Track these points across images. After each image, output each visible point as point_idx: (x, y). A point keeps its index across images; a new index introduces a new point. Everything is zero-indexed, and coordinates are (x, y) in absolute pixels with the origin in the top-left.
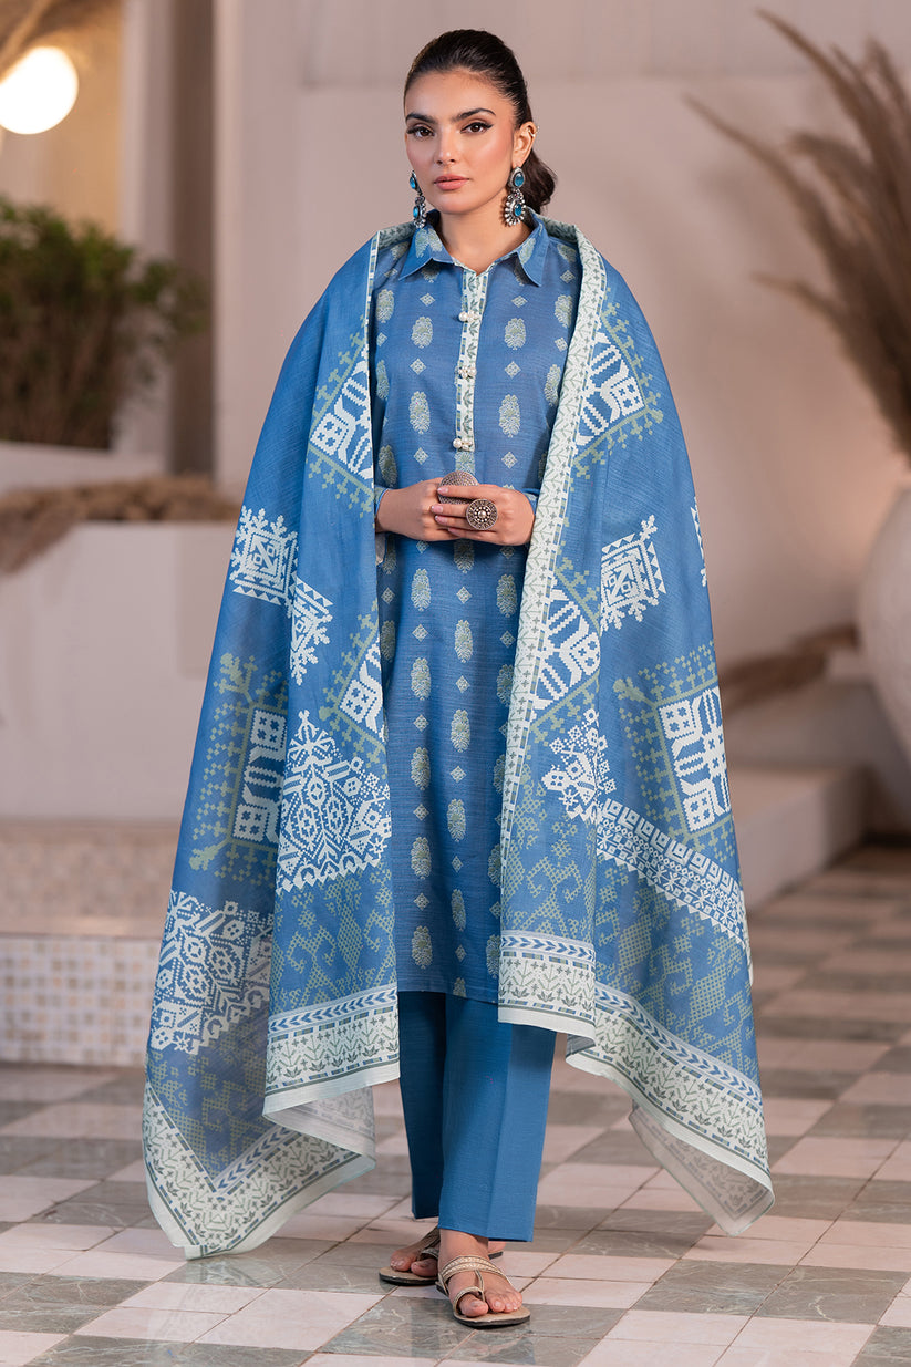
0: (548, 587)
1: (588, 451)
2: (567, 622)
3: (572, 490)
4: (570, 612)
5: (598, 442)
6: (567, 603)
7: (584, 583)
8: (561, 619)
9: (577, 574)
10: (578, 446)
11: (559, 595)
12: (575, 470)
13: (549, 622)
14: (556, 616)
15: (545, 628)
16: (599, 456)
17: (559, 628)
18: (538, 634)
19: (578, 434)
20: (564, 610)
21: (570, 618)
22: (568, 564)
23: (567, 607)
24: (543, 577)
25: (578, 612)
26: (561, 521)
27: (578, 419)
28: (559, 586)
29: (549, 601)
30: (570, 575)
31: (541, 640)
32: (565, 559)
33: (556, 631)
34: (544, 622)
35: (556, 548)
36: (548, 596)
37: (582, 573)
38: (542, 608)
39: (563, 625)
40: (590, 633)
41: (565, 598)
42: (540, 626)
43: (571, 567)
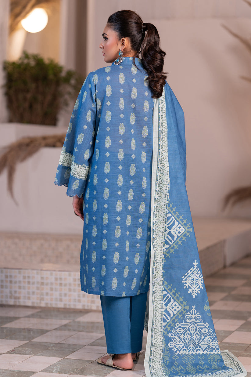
0: (162, 290)
1: (169, 249)
2: (168, 300)
3: (165, 261)
4: (168, 297)
5: (171, 247)
6: (167, 294)
7: (171, 288)
8: (166, 299)
9: (169, 286)
10: (166, 248)
11: (165, 292)
12: (165, 255)
13: (163, 300)
14: (165, 298)
15: (163, 302)
16: (172, 251)
17: (166, 302)
18: (161, 304)
19: (165, 244)
20: (167, 296)
21: (168, 298)
23: (167, 295)
24: (160, 288)
25: (170, 296)
26: (162, 271)
27: (165, 240)
28: (165, 290)
29: (162, 294)
30: (167, 286)
31: (162, 306)
32: (165, 282)
33: (165, 303)
34: (162, 301)
35: (162, 279)
36: (162, 293)
37: (170, 285)
38: (161, 297)
39: (167, 300)
40: (174, 302)
41: (166, 293)
42: (161, 302)
43: (167, 284)
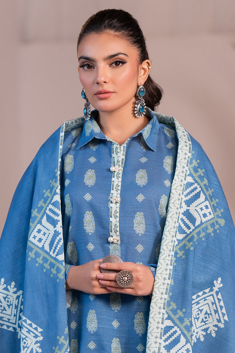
0: (163, 319)
1: (183, 243)
2: (173, 338)
3: (175, 264)
4: (175, 332)
5: (189, 237)
6: (173, 327)
7: (182, 316)
8: (170, 336)
9: (179, 311)
10: (178, 240)
11: (169, 323)
12: (176, 253)
13: (164, 338)
14: (168, 335)
15: (162, 341)
16: (189, 245)
17: (169, 341)
18: (157, 345)
19: (178, 233)
20: (172, 331)
21: (175, 336)
22: (174, 306)
23: (173, 330)
24: (159, 313)
25: (179, 332)
26: (169, 282)
27: (177, 225)
28: (169, 318)
29: (163, 326)
30: (175, 312)
31: (159, 348)
32: (172, 303)
33: (167, 343)
34: (161, 338)
35: (166, 297)
36: (162, 323)
37: (181, 310)
38: (159, 330)
39: (171, 340)
40: (186, 344)
41: (172, 325)
42: (159, 340)
43: (175, 307)
